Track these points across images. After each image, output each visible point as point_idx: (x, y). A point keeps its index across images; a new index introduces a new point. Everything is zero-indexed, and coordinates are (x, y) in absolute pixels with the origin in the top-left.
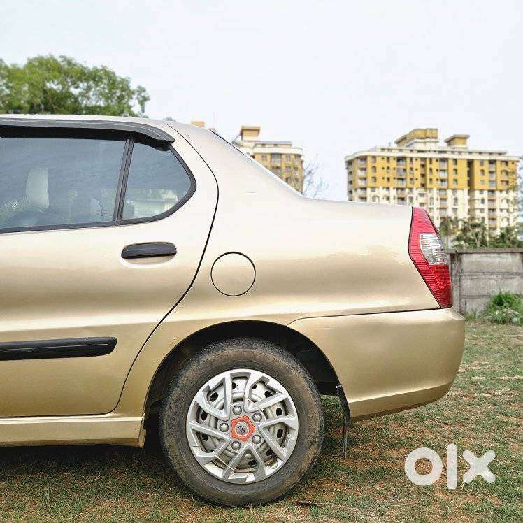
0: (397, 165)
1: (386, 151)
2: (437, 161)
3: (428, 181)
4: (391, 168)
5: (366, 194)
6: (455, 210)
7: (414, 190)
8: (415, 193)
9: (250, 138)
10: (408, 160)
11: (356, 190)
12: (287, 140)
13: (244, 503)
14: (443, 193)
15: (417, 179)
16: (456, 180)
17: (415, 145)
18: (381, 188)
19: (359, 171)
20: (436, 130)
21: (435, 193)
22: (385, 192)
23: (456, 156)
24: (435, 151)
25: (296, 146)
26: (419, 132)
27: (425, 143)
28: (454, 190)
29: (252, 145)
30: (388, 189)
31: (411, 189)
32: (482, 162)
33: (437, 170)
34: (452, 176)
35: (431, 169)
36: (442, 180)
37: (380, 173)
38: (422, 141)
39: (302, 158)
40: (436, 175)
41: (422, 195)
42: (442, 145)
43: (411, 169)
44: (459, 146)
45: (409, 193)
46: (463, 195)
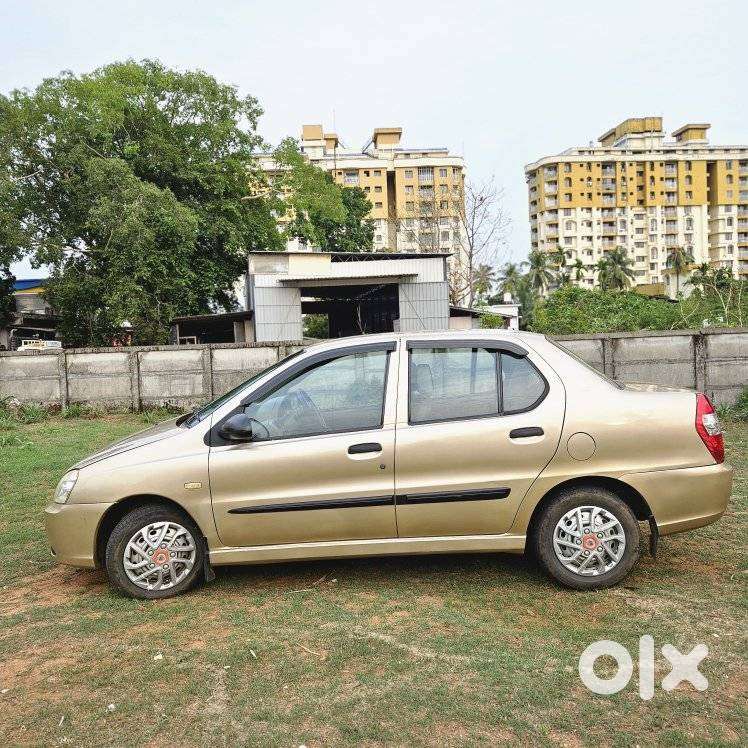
0: (603, 174)
1: (586, 154)
2: (661, 165)
3: (648, 195)
4: (594, 178)
5: (557, 218)
6: (688, 236)
7: (628, 210)
8: (630, 214)
9: (388, 146)
10: (619, 166)
11: (542, 213)
12: (441, 146)
13: (593, 587)
14: (670, 211)
15: (632, 194)
16: (690, 193)
17: (628, 143)
18: (579, 209)
19: (546, 185)
20: (660, 118)
21: (659, 214)
22: (586, 215)
23: (689, 157)
24: (658, 151)
25: (454, 154)
26: (635, 124)
27: (643, 139)
28: (687, 207)
29: (390, 155)
30: (590, 209)
31: (623, 208)
32: (729, 164)
33: (662, 179)
34: (683, 186)
35: (652, 178)
36: (669, 194)
37: (577, 188)
38: (640, 136)
39: (463, 171)
40: (660, 186)
41: (639, 216)
42: (669, 141)
43: (624, 178)
44: (694, 141)
45: (620, 215)
46: (700, 215)
